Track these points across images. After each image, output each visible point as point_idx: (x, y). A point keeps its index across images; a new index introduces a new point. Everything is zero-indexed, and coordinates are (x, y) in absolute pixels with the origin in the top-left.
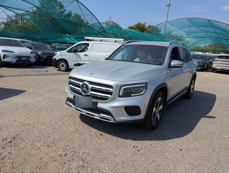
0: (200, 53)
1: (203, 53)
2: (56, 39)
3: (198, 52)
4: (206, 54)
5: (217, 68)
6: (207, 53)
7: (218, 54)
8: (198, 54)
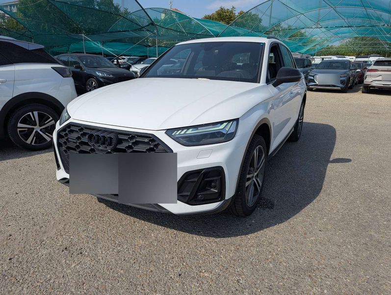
0: (335, 58)
1: (339, 57)
2: (69, 45)
3: (330, 57)
4: (344, 59)
5: (374, 84)
6: (348, 58)
7: (367, 57)
8: (330, 59)
